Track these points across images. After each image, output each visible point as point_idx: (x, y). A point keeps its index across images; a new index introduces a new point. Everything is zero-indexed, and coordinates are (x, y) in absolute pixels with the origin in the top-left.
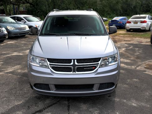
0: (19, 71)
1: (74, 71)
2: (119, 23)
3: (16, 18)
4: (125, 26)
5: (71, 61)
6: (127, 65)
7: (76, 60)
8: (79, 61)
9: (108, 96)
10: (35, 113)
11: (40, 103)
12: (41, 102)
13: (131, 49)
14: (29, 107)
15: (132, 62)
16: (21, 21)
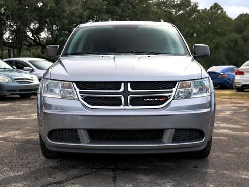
0: (19, 137)
1: (126, 104)
2: (220, 77)
3: (14, 63)
4: (232, 84)
5: (121, 85)
6: (234, 131)
7: (129, 84)
8: (136, 85)
9: (194, 167)
10: (49, 185)
11: (58, 174)
12: (61, 173)
13: (244, 113)
14: (36, 178)
15: (245, 127)
16: (23, 69)
